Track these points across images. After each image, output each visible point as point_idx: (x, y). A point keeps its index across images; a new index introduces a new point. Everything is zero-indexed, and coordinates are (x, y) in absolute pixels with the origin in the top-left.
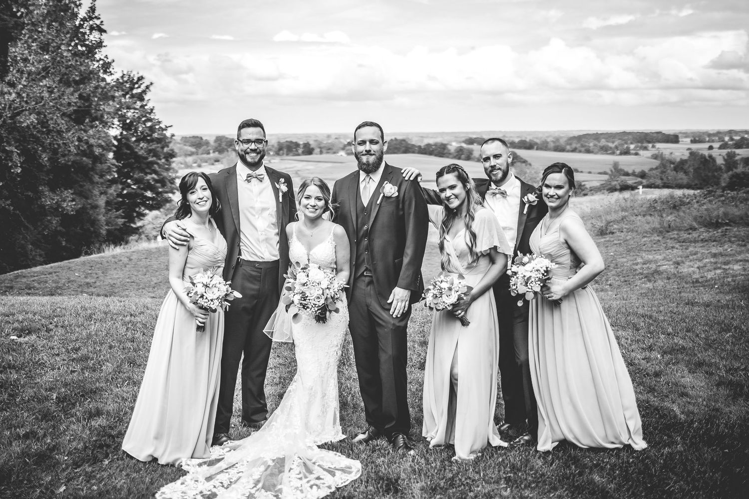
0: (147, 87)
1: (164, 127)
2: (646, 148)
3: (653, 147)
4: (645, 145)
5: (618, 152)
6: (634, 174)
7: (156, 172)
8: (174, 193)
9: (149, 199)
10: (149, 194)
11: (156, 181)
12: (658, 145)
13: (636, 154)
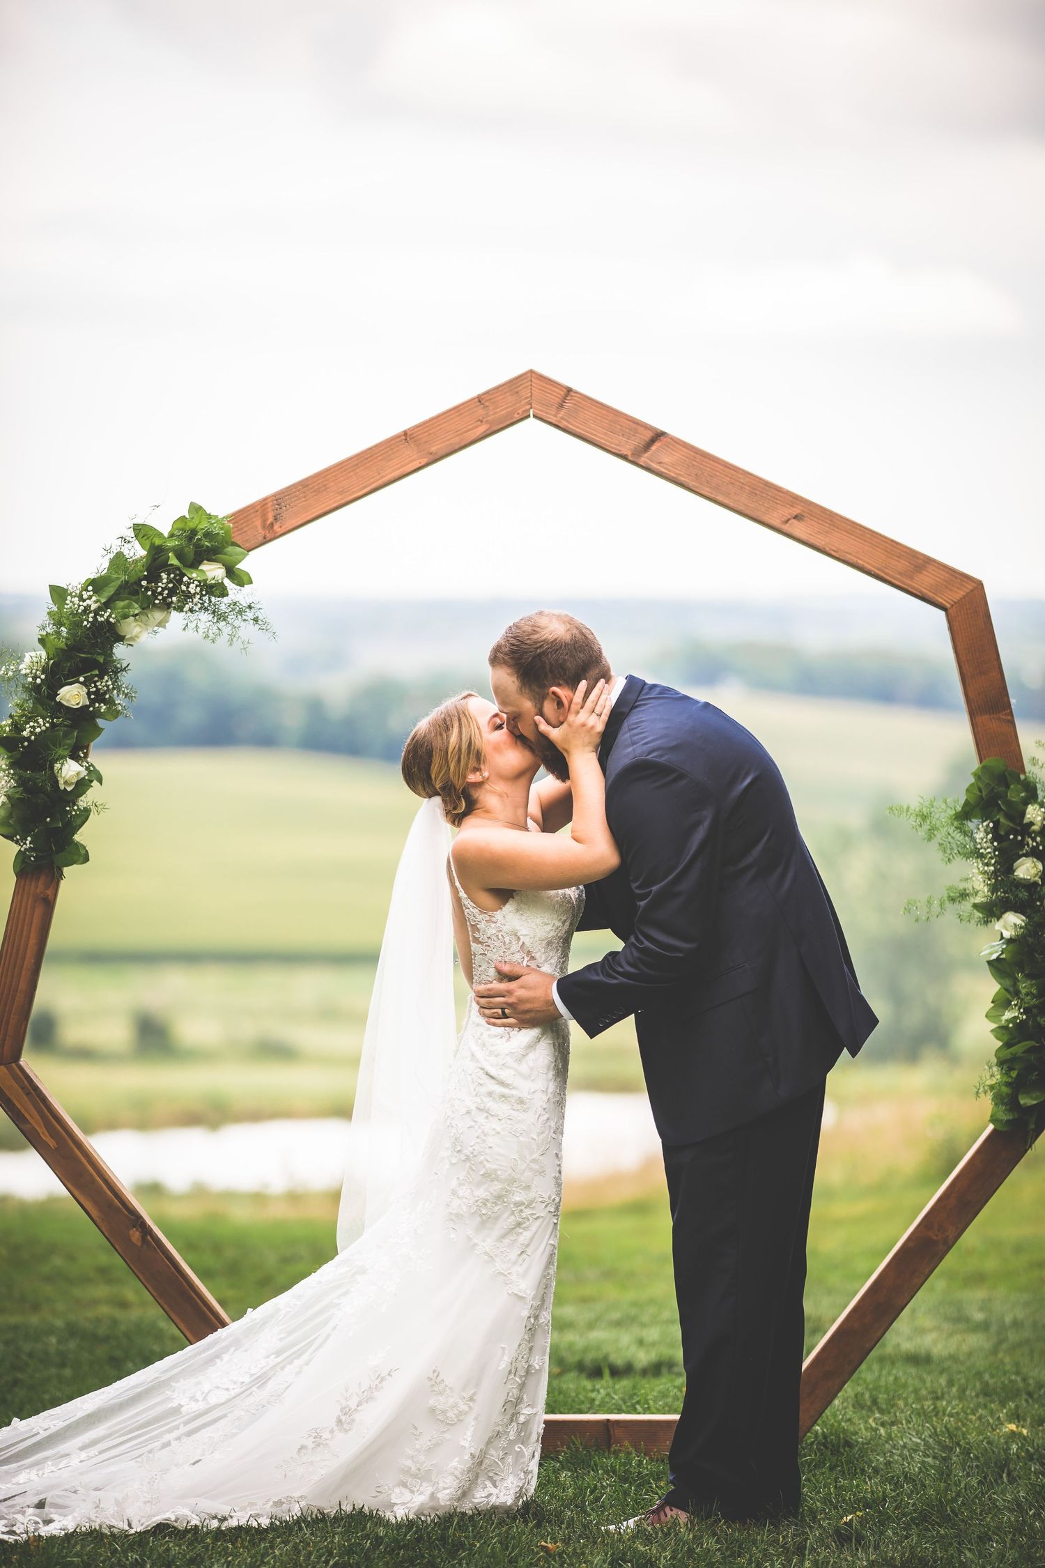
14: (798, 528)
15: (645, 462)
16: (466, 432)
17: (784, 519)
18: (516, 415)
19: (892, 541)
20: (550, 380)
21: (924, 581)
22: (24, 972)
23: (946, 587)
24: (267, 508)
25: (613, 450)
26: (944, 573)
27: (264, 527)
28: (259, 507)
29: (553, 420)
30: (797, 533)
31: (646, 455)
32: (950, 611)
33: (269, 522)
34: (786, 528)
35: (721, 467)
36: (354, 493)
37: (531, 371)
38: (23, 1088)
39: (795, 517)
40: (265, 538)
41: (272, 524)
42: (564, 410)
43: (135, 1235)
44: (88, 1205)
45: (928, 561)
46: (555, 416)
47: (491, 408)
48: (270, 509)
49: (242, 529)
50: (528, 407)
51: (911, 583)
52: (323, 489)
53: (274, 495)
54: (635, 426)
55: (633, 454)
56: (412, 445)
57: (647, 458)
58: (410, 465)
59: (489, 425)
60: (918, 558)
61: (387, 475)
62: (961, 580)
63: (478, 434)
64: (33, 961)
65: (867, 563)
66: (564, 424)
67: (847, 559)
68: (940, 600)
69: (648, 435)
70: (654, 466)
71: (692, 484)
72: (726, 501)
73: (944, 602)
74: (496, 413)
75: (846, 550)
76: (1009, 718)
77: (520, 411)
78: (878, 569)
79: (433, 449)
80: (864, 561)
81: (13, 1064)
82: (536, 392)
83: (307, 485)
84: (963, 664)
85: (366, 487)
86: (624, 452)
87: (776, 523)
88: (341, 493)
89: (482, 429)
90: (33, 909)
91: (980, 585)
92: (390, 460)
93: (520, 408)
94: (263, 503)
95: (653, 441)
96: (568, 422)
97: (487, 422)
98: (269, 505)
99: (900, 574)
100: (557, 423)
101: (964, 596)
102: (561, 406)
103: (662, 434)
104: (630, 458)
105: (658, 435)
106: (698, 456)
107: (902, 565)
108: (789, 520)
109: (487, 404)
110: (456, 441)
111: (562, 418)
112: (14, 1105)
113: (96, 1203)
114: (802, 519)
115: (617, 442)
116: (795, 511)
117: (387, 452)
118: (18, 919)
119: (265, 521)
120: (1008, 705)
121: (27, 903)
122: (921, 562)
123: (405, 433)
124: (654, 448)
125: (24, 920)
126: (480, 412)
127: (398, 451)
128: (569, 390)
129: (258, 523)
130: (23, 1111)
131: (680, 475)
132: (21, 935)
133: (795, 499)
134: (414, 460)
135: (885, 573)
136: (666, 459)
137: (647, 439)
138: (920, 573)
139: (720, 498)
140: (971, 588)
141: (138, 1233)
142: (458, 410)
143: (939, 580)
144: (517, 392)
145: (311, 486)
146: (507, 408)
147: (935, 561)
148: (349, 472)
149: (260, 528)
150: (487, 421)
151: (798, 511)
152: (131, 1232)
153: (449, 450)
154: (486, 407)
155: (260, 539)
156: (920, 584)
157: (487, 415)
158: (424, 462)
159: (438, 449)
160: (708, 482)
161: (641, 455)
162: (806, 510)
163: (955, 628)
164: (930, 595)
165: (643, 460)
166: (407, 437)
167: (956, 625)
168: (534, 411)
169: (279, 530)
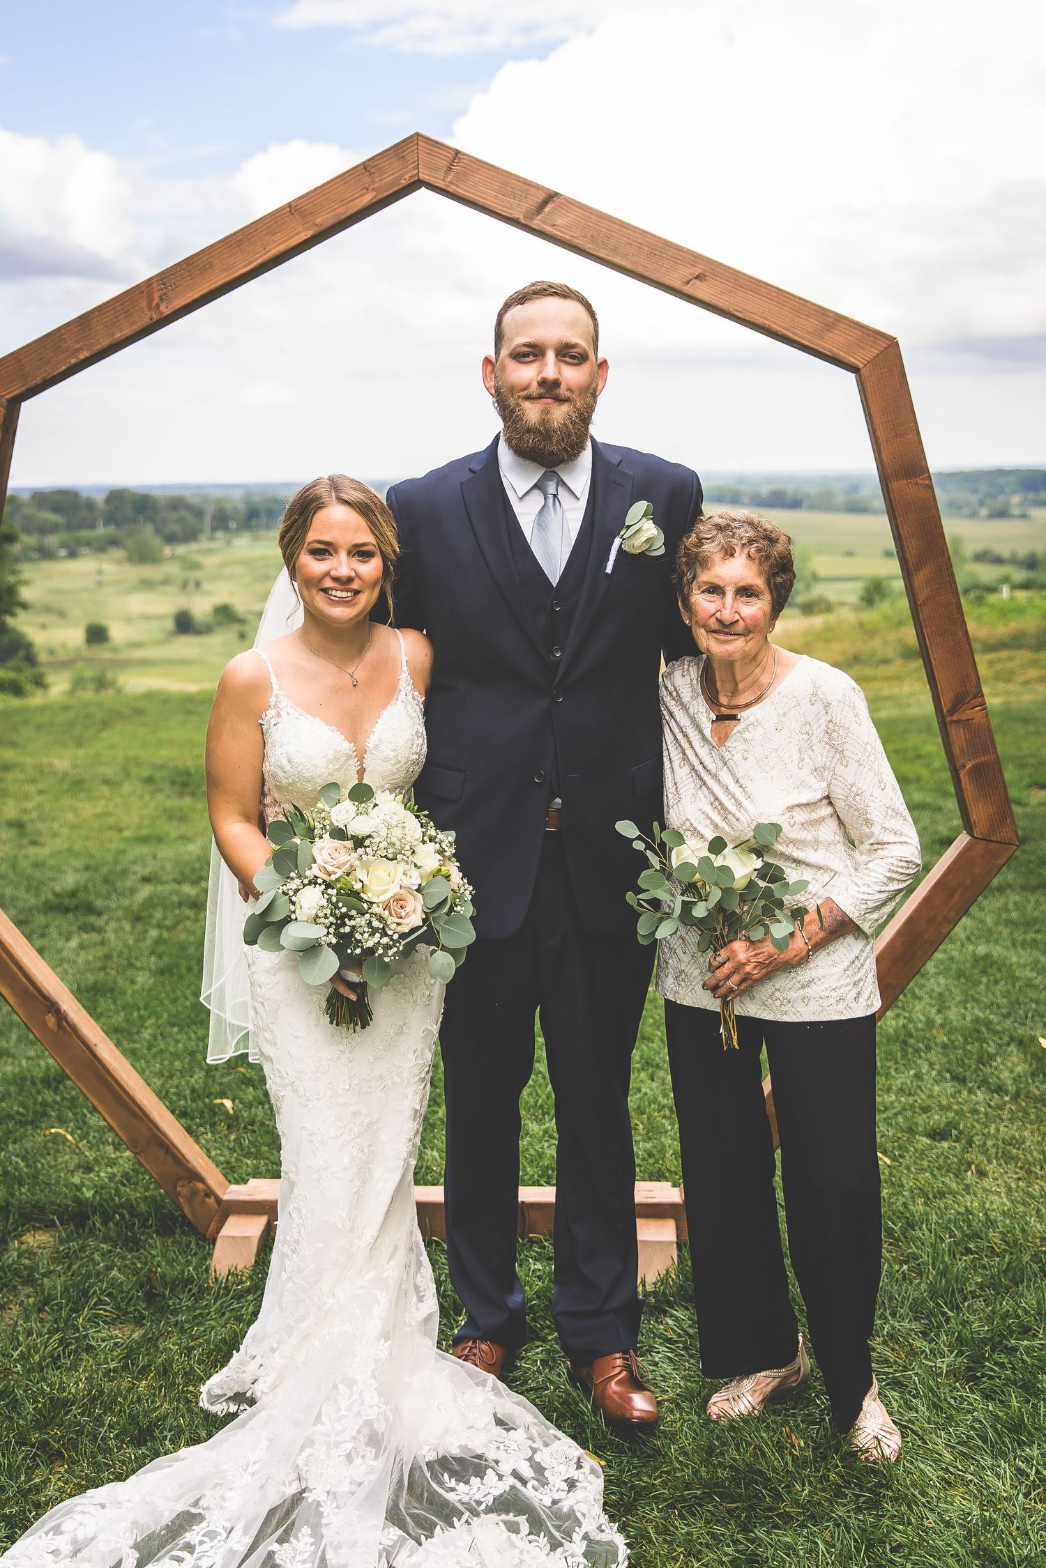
6: (1013, 561)
13: (1024, 516)
14: (698, 290)
15: (537, 225)
16: (352, 200)
17: (684, 280)
18: (403, 181)
19: (800, 298)
20: (437, 143)
21: (834, 340)
23: (859, 346)
24: (152, 289)
25: (504, 212)
26: (855, 332)
27: (150, 308)
28: (143, 288)
29: (441, 184)
30: (700, 295)
31: (539, 217)
32: (864, 372)
33: (155, 303)
34: (687, 289)
35: (618, 227)
36: (238, 267)
37: (417, 134)
39: (698, 277)
40: (154, 320)
41: (158, 306)
42: (452, 174)
43: (51, 1020)
44: (4, 991)
45: (840, 318)
46: (443, 180)
47: (376, 175)
48: (155, 290)
49: (127, 311)
50: (416, 172)
51: (819, 345)
52: (207, 265)
53: (159, 275)
54: (527, 187)
55: (525, 217)
56: (297, 217)
57: (540, 220)
58: (296, 238)
59: (374, 193)
60: (829, 316)
61: (273, 248)
62: (875, 338)
63: (366, 203)
65: (774, 323)
66: (452, 189)
68: (852, 360)
69: (541, 196)
70: (548, 229)
71: (588, 247)
72: (624, 263)
73: (856, 363)
74: (381, 180)
75: (752, 311)
76: (927, 483)
77: (407, 177)
78: (786, 330)
79: (319, 220)
80: (770, 321)
82: (422, 156)
83: (192, 263)
84: (877, 427)
85: (251, 263)
86: (516, 215)
87: (677, 284)
88: (224, 270)
89: (367, 198)
91: (893, 344)
92: (275, 234)
93: (407, 173)
94: (148, 283)
95: (545, 203)
96: (457, 186)
98: (154, 285)
99: (809, 334)
100: (445, 187)
101: (878, 355)
102: (450, 170)
103: (556, 194)
104: (522, 222)
105: (551, 196)
106: (593, 216)
107: (811, 324)
108: (689, 280)
109: (373, 170)
110: (343, 212)
111: (450, 182)
113: (12, 989)
114: (705, 280)
115: (509, 204)
116: (697, 271)
117: (271, 225)
119: (150, 301)
120: (925, 469)
122: (833, 321)
123: (290, 205)
124: (547, 210)
126: (367, 180)
127: (283, 223)
128: (457, 152)
129: (144, 304)
131: (575, 235)
133: (696, 258)
134: (299, 232)
135: (794, 334)
136: (560, 222)
137: (540, 201)
138: (831, 332)
139: (617, 260)
140: (887, 346)
141: (53, 1019)
142: (341, 180)
143: (851, 338)
144: (404, 157)
145: (196, 263)
146: (394, 175)
147: (846, 318)
148: (234, 248)
149: (146, 309)
150: (373, 189)
151: (701, 271)
152: (47, 1018)
153: (334, 221)
154: (371, 174)
155: (146, 321)
156: (830, 343)
157: (373, 182)
158: (309, 234)
159: (325, 220)
160: (604, 244)
161: (532, 219)
162: (708, 269)
163: (868, 390)
164: (842, 355)
165: (535, 224)
166: (293, 209)
167: (868, 385)
168: (422, 176)
169: (166, 310)
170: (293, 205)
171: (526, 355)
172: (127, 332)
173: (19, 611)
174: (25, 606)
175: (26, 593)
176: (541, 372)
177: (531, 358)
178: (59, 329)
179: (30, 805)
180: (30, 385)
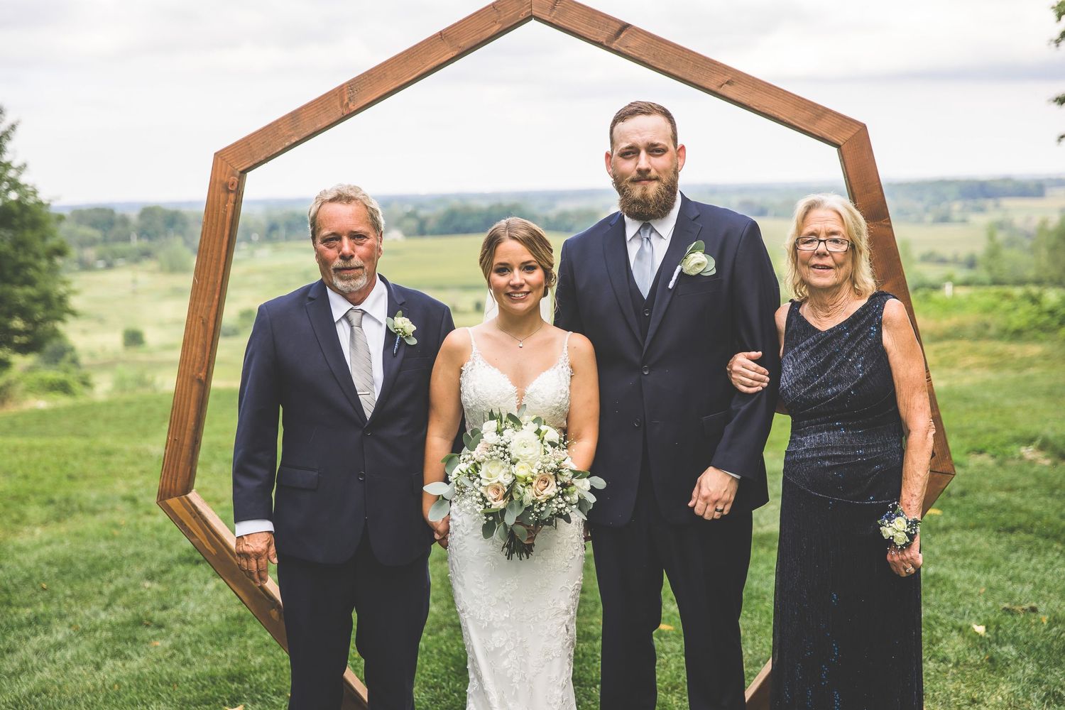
0: (13, 127)
1: (45, 202)
2: (981, 210)
3: (997, 206)
4: (981, 202)
5: (929, 218)
6: (955, 261)
7: (30, 282)
8: (63, 320)
9: (19, 333)
10: (18, 324)
11: (34, 300)
12: (1007, 203)
13: (964, 221)
14: (729, 91)
15: (616, 46)
16: (485, 30)
17: (719, 84)
18: (521, 16)
19: (799, 97)
21: (822, 127)
22: (187, 432)
23: (840, 130)
24: (344, 92)
25: (592, 39)
26: (837, 119)
27: (342, 106)
28: (337, 92)
29: (548, 19)
30: (729, 95)
31: (616, 41)
32: (843, 147)
33: (345, 102)
34: (721, 91)
35: (672, 48)
36: (405, 78)
38: (191, 513)
39: (727, 83)
40: (343, 114)
41: (347, 104)
42: (555, 11)
43: (274, 613)
44: (241, 593)
45: (826, 111)
46: (549, 16)
47: (502, 12)
48: (345, 93)
49: (326, 108)
50: (529, 10)
51: (813, 127)
52: (383, 76)
53: (348, 83)
54: (608, 20)
55: (607, 41)
56: (446, 42)
57: (617, 43)
58: (445, 56)
59: (501, 25)
60: (818, 109)
61: (429, 64)
62: (851, 125)
63: (494, 31)
64: (193, 423)
65: (781, 114)
66: (556, 21)
67: (766, 112)
68: (833, 139)
69: (618, 26)
70: (623, 49)
71: (651, 61)
72: (676, 73)
73: (838, 141)
74: (506, 16)
75: (766, 105)
76: (888, 223)
77: (524, 13)
78: (789, 118)
79: (462, 44)
80: (779, 113)
81: (183, 496)
83: (372, 75)
84: (853, 186)
85: (413, 74)
86: (601, 40)
87: (713, 88)
88: (395, 79)
89: (496, 28)
90: (192, 385)
91: (864, 127)
92: (431, 53)
93: (523, 11)
94: (341, 88)
95: (621, 31)
96: (559, 20)
97: (500, 22)
98: (345, 90)
99: (805, 121)
100: (550, 21)
101: (853, 136)
102: (553, 8)
103: (628, 25)
104: (605, 44)
105: (625, 27)
106: (655, 41)
107: (806, 114)
108: (723, 84)
109: (499, 9)
110: (479, 38)
111: (554, 17)
112: (185, 525)
113: (246, 592)
114: (733, 84)
115: (595, 33)
116: (727, 78)
117: (428, 47)
118: (181, 394)
119: (342, 102)
120: (887, 215)
121: (186, 383)
122: (821, 112)
123: (441, 33)
124: (622, 36)
125: (185, 395)
126: (495, 15)
127: (436, 46)
129: (338, 103)
130: (192, 529)
131: (641, 55)
132: (184, 405)
133: (726, 69)
134: (448, 53)
135: (795, 121)
136: (631, 44)
137: (617, 30)
138: (820, 120)
139: (671, 71)
140: (858, 129)
141: (276, 612)
142: (478, 14)
143: (834, 125)
145: (374, 75)
146: (514, 11)
147: (831, 111)
148: (402, 64)
149: (339, 107)
151: (730, 78)
152: (271, 611)
153: (473, 44)
154: (498, 11)
155: (339, 115)
156: (820, 128)
157: (500, 17)
158: (455, 53)
159: (465, 43)
160: (662, 60)
161: (611, 42)
162: (735, 77)
163: (847, 160)
164: (828, 136)
165: (614, 46)
166: (442, 36)
167: (847, 157)
168: (534, 13)
169: (353, 107)
170: (444, 33)
171: (628, 153)
172: (326, 123)
173: (68, 317)
174: (74, 313)
175: (75, 302)
176: (637, 164)
177: (631, 155)
178: (277, 122)
179: (137, 482)
180: (256, 161)
